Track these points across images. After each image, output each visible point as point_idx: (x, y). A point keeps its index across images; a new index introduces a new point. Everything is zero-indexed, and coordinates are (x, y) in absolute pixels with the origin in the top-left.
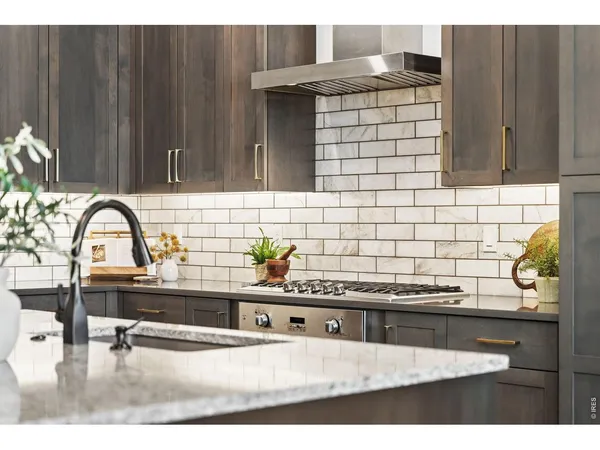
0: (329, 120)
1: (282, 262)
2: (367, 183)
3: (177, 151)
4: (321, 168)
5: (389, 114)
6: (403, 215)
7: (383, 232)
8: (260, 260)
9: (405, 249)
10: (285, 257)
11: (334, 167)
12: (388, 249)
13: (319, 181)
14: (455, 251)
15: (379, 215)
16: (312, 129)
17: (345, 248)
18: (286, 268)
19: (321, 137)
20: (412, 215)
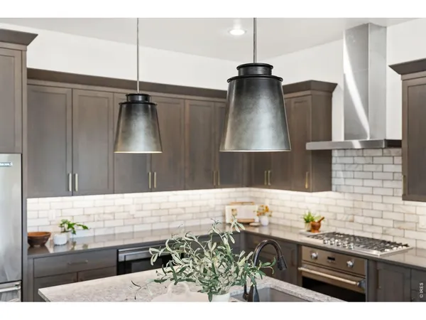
0: (339, 160)
1: (318, 224)
2: (357, 190)
3: (269, 172)
4: (335, 181)
5: (369, 160)
6: (376, 206)
7: (365, 213)
8: (307, 221)
9: (377, 221)
10: (319, 222)
11: (342, 181)
12: (369, 221)
13: (334, 187)
14: (403, 226)
15: (364, 205)
16: (330, 163)
17: (347, 218)
18: (319, 227)
19: (334, 167)
20: (381, 207)
